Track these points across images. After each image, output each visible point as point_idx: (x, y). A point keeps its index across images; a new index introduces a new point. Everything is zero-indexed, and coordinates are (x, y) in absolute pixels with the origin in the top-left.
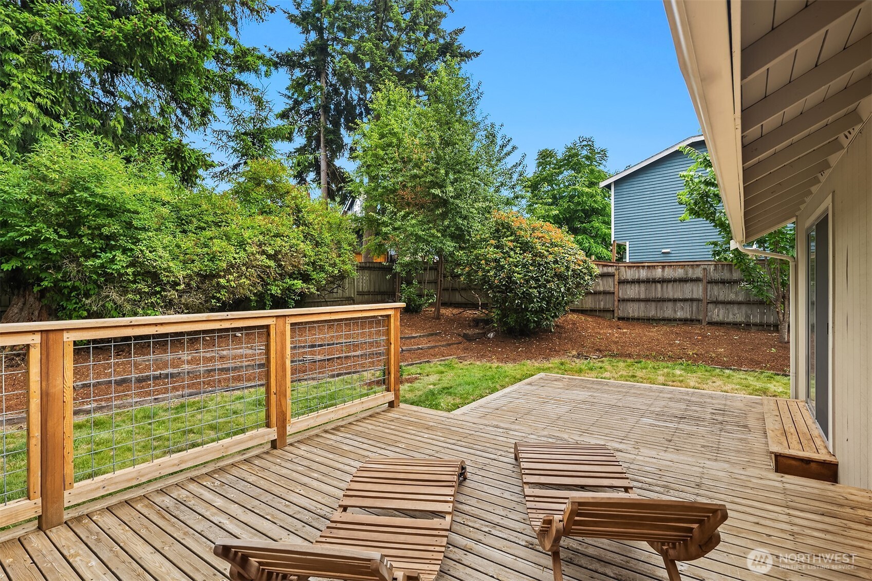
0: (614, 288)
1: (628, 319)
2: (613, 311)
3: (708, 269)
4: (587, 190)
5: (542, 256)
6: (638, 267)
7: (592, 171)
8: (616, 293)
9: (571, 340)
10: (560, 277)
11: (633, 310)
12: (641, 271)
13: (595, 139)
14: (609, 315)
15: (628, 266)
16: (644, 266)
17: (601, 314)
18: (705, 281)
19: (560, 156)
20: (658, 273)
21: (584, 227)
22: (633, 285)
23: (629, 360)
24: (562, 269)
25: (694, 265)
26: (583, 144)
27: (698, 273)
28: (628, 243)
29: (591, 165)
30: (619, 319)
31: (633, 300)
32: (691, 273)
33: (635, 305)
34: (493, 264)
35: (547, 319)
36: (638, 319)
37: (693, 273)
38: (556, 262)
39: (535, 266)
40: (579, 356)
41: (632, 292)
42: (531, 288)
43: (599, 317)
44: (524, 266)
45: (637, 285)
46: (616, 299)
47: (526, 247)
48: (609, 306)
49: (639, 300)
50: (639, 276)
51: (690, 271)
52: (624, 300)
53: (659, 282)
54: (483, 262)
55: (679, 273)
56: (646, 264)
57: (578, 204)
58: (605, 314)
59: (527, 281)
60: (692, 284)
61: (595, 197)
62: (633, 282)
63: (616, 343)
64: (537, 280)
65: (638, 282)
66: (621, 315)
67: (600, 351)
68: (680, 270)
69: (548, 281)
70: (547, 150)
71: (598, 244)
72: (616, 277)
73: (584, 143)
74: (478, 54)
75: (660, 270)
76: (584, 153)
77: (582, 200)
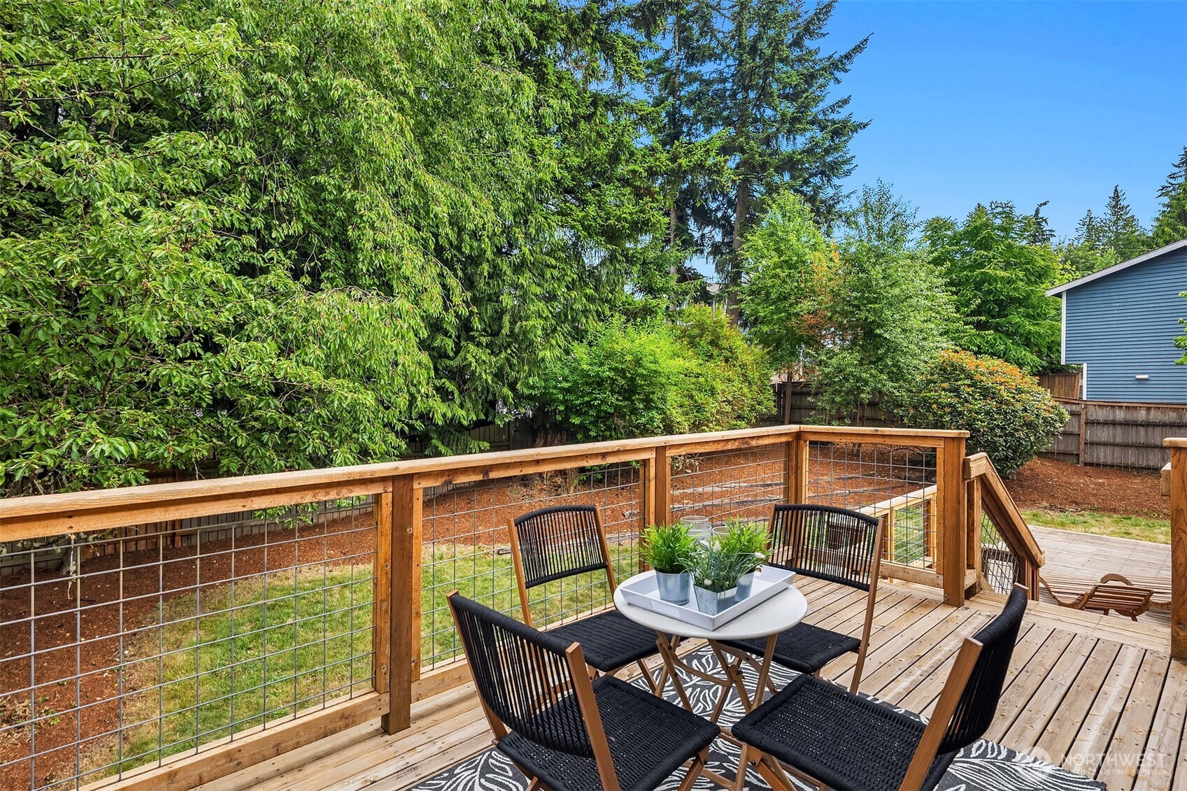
0: (1079, 428)
1: (1098, 465)
2: (1078, 455)
4: (1002, 273)
5: (1007, 403)
6: (1114, 407)
7: (1010, 247)
8: (1082, 435)
9: (1036, 489)
10: (1029, 425)
11: (1103, 455)
12: (1118, 411)
13: (1015, 203)
14: (1073, 460)
15: (1099, 406)
16: (1121, 407)
17: (1061, 457)
19: (960, 228)
20: (1141, 415)
21: (997, 323)
22: (1106, 427)
23: (1115, 516)
24: (1032, 418)
26: (995, 211)
28: (1085, 366)
29: (1006, 238)
30: (1086, 464)
31: (1105, 444)
33: (1109, 450)
34: (948, 410)
35: (1012, 467)
36: (1112, 466)
38: (1025, 410)
39: (1000, 414)
40: (1052, 507)
41: (1104, 434)
42: (996, 436)
43: (1058, 460)
44: (988, 413)
45: (1111, 427)
46: (1082, 442)
47: (986, 393)
48: (1073, 449)
49: (1114, 445)
50: (1114, 418)
52: (1092, 444)
53: (1142, 425)
54: (934, 406)
55: (1171, 417)
57: (989, 292)
58: (1067, 458)
59: (992, 429)
61: (1014, 282)
62: (1106, 423)
63: (1095, 495)
64: (1003, 429)
65: (1114, 423)
66: (1088, 460)
67: (1077, 504)
68: (1171, 413)
69: (1017, 430)
70: (937, 219)
71: (1018, 345)
72: (1083, 417)
73: (999, 210)
74: (865, 126)
75: (1143, 412)
76: (998, 222)
77: (996, 288)
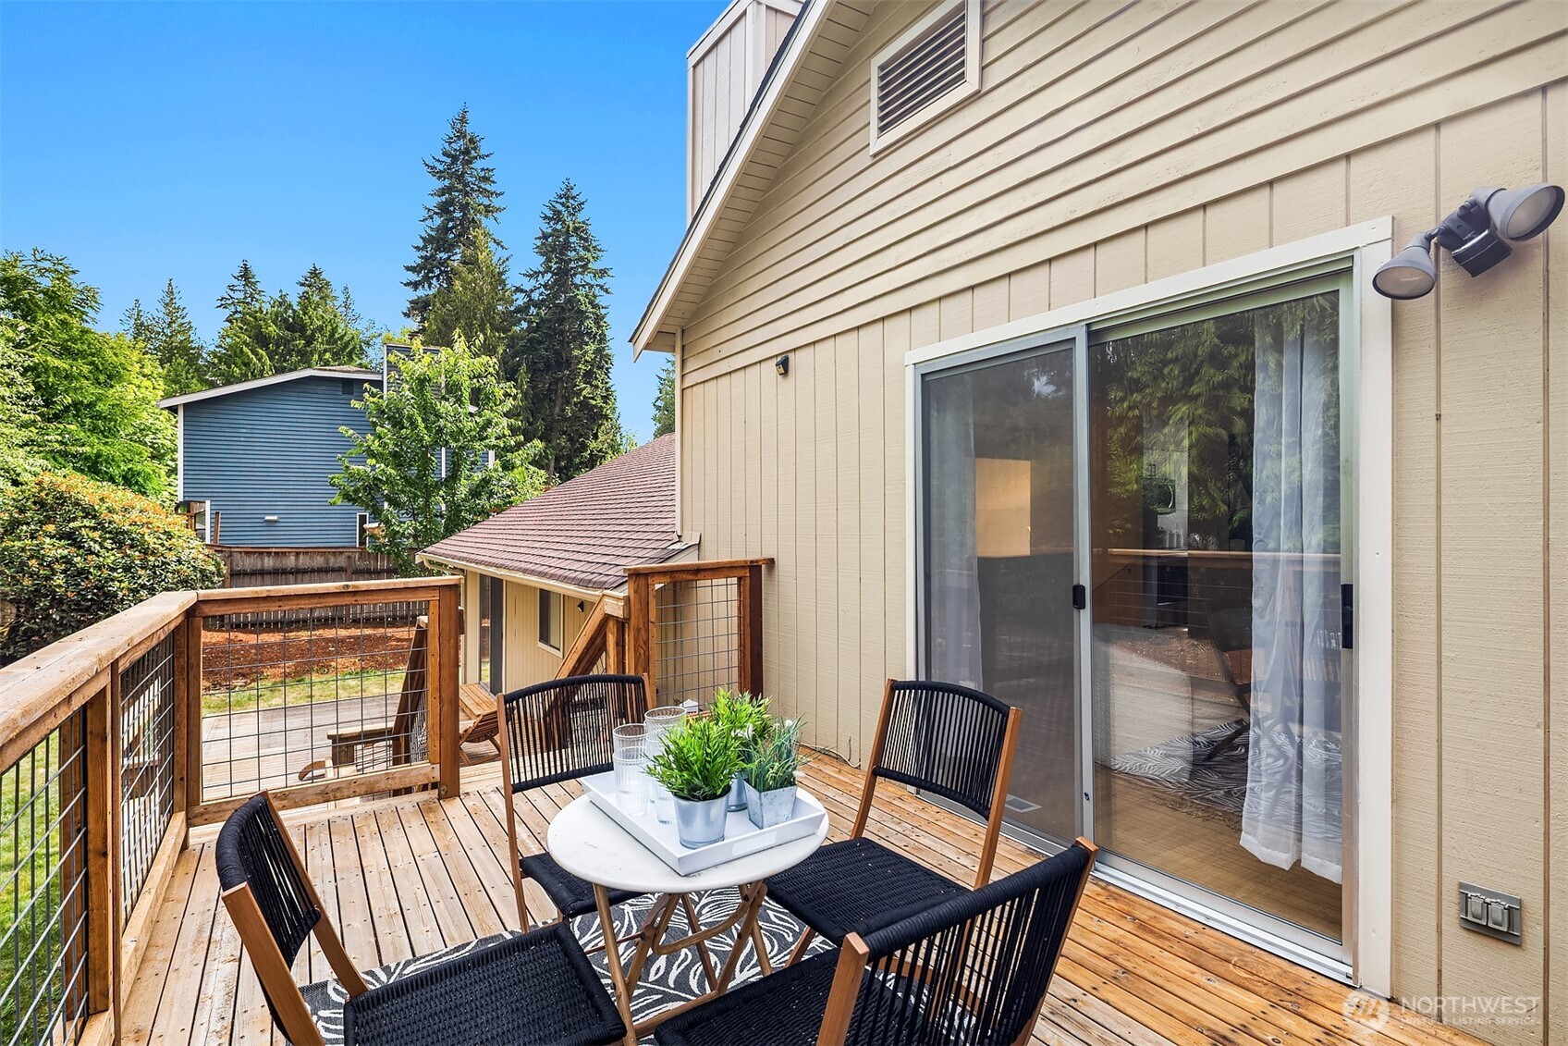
1: (245, 625)
3: (353, 556)
12: (266, 559)
15: (246, 553)
16: (269, 553)
18: (349, 572)
20: (291, 562)
22: (254, 578)
25: (337, 552)
27: (341, 561)
28: (208, 504)
32: (333, 562)
37: (335, 562)
45: (260, 578)
47: (121, 539)
50: (263, 566)
51: (332, 560)
53: (292, 573)
55: (319, 561)
56: (274, 550)
60: (333, 575)
62: (254, 573)
65: (262, 574)
68: (318, 558)
75: (293, 558)
